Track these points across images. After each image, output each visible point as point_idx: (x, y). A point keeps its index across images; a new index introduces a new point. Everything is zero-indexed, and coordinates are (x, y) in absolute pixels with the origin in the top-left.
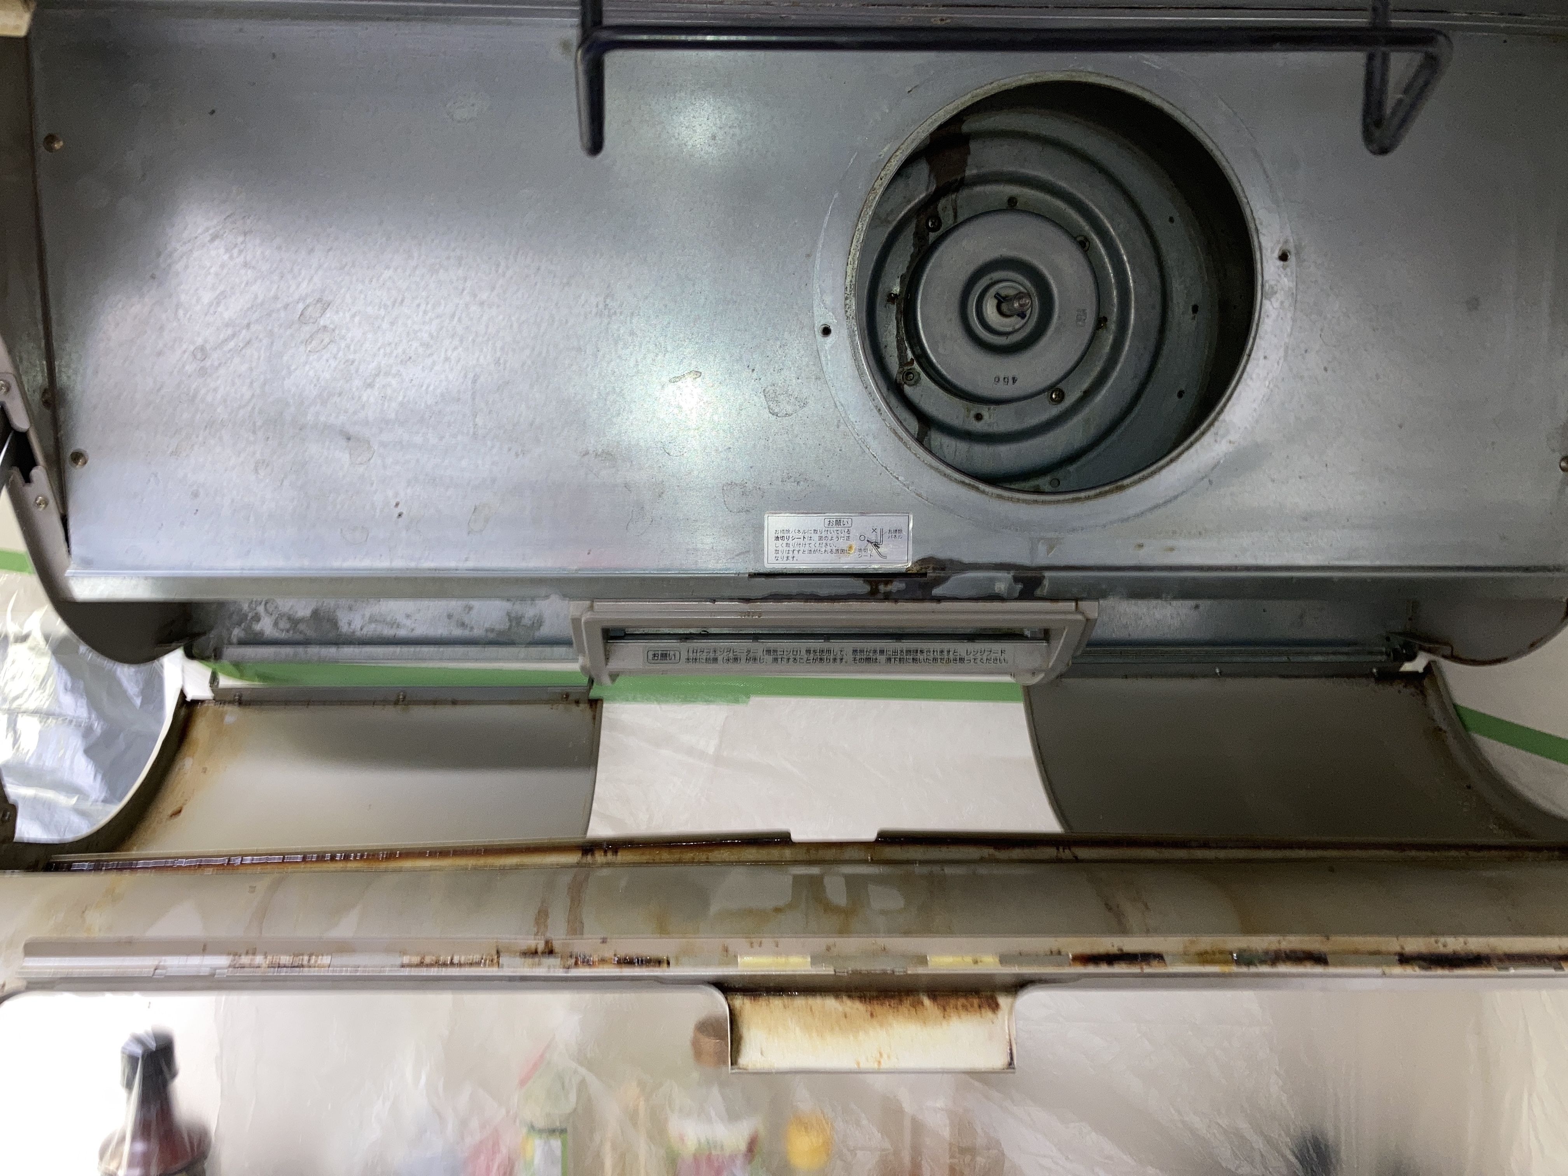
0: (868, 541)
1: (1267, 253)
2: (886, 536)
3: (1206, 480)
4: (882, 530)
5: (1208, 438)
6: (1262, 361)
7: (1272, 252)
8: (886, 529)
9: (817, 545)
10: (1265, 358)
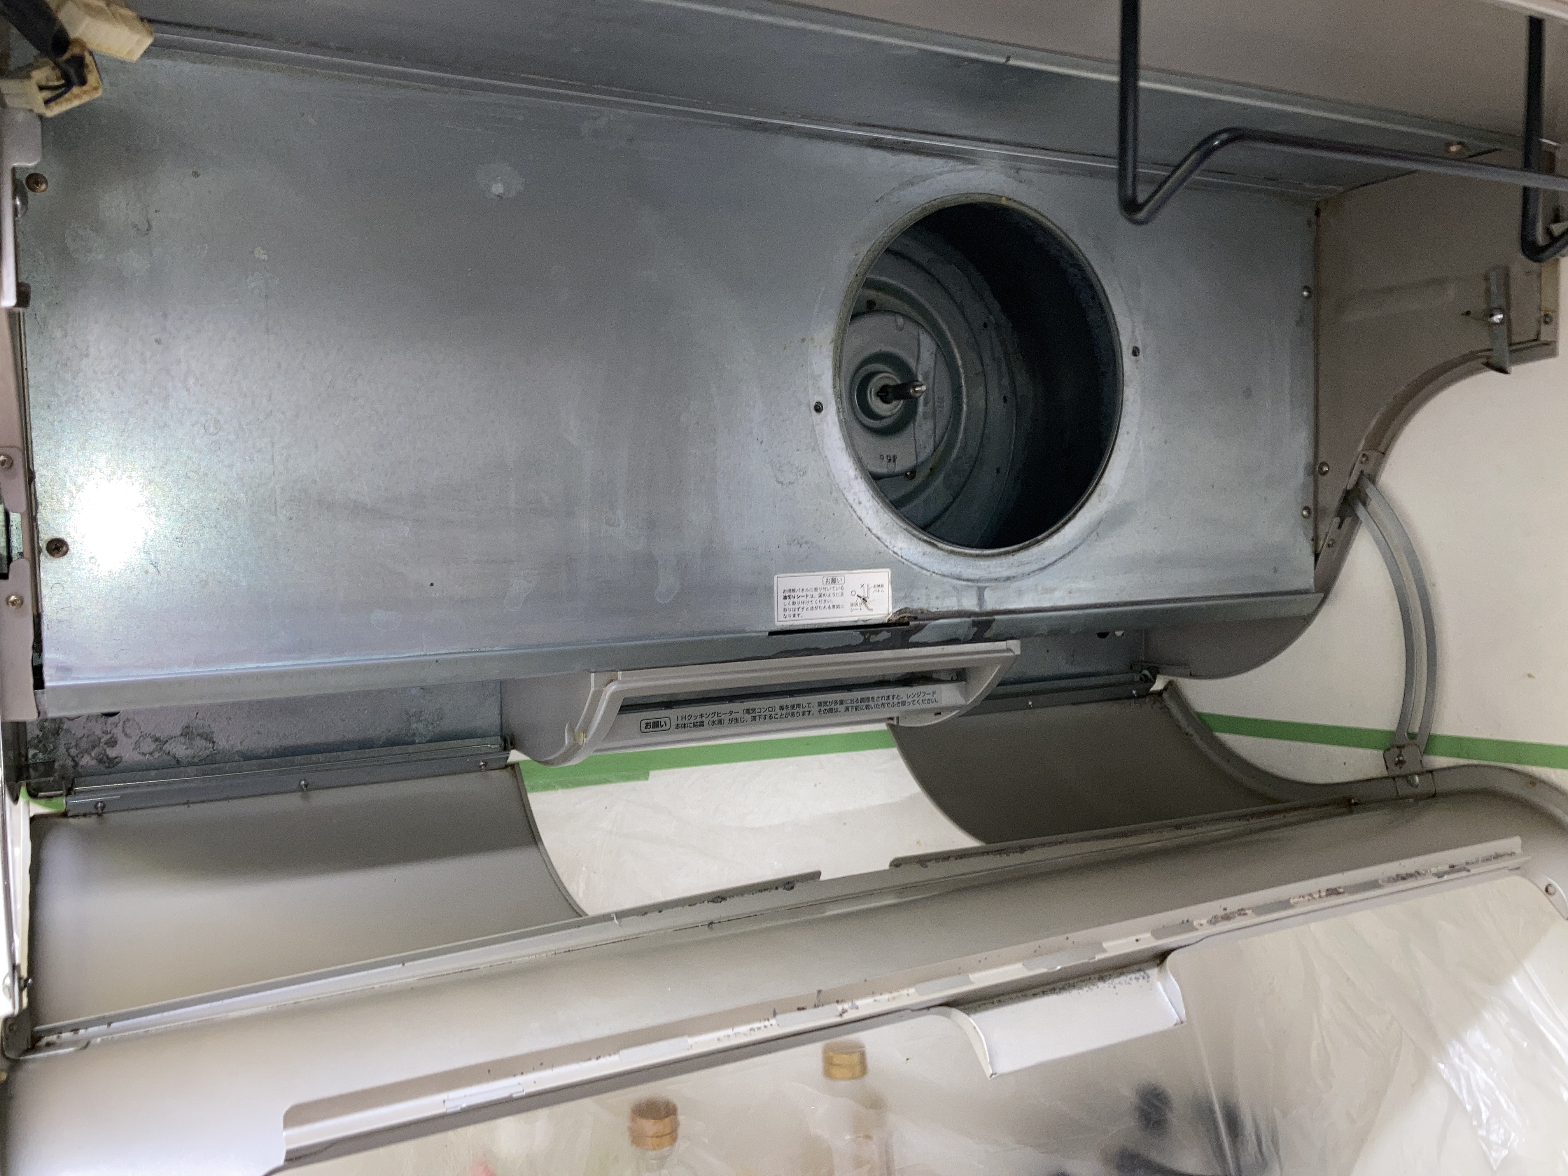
0: (858, 596)
1: (1124, 349)
2: (872, 590)
3: (1095, 533)
4: (868, 585)
5: (1094, 498)
6: (1126, 436)
7: (1128, 349)
8: (871, 585)
9: (818, 602)
10: (1128, 433)
